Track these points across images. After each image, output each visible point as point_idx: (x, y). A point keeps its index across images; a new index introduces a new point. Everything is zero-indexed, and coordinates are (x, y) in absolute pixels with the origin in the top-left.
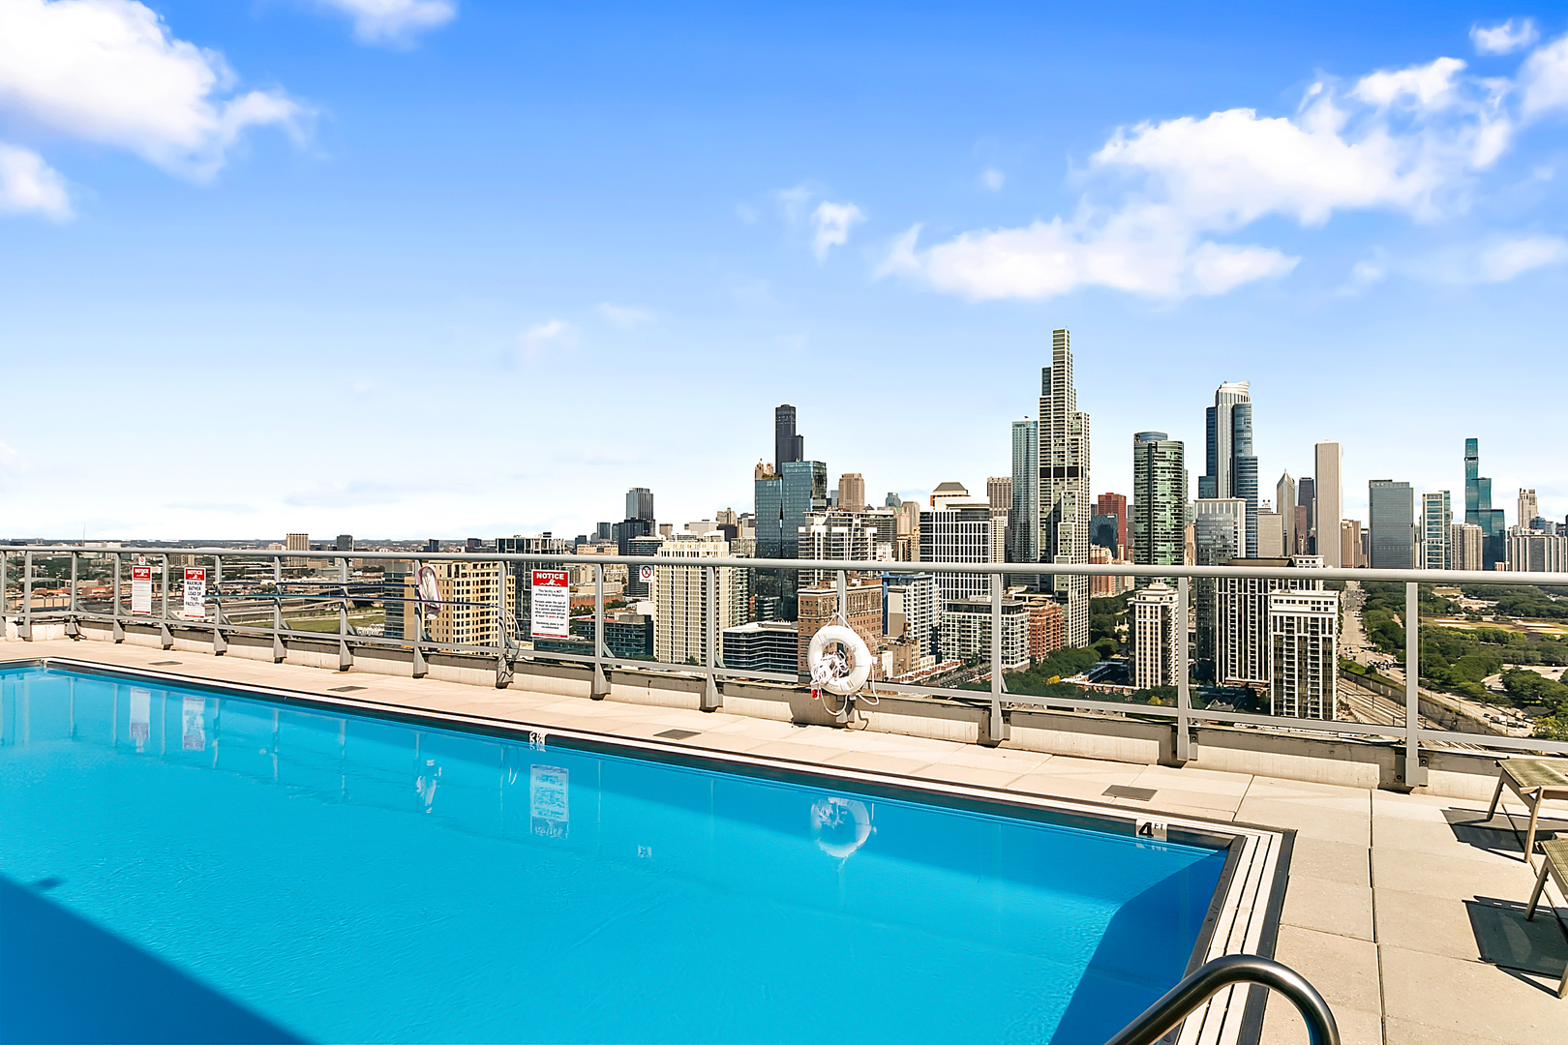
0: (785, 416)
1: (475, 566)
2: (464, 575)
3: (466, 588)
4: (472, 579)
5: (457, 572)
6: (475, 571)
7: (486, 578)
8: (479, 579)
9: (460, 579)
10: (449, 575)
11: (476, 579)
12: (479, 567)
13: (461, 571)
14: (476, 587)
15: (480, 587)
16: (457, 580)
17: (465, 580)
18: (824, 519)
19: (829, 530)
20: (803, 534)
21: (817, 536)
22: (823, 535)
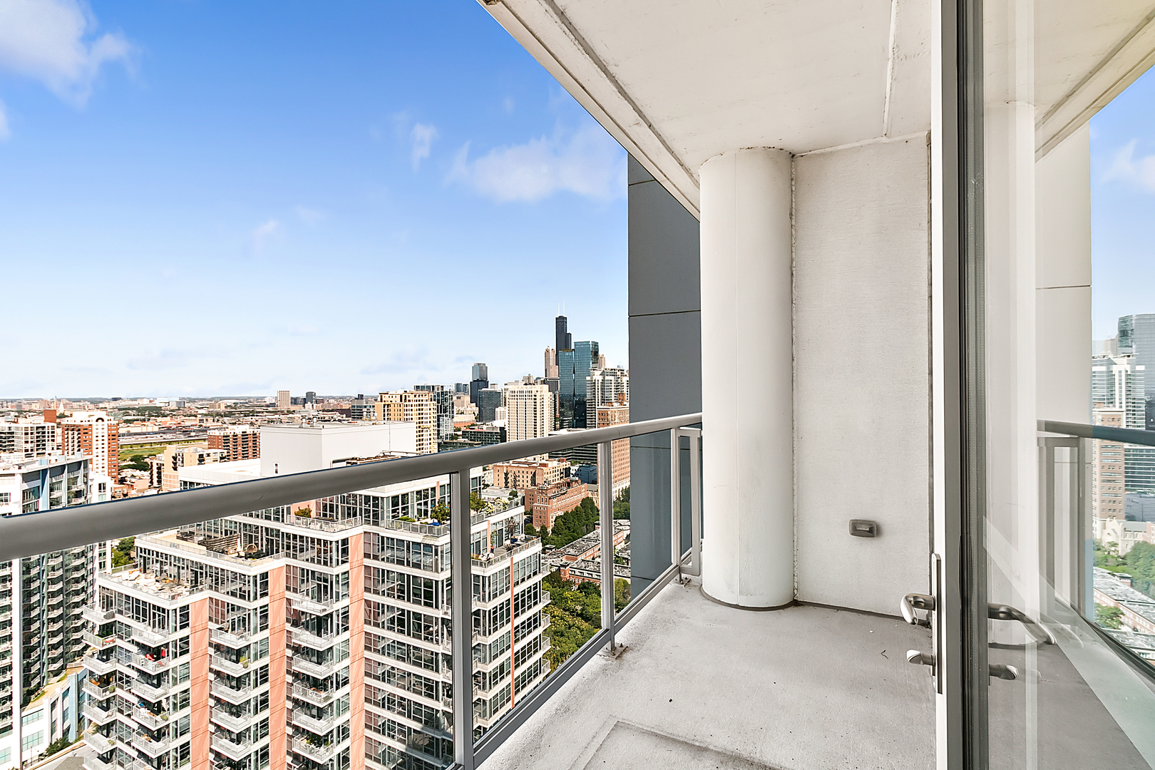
0: (561, 322)
1: (415, 396)
2: (409, 401)
3: (410, 408)
4: (413, 403)
5: (405, 399)
6: (415, 399)
7: (421, 403)
8: (418, 403)
9: (407, 403)
10: (401, 401)
11: (416, 403)
12: (417, 396)
13: (408, 399)
14: (416, 408)
15: (418, 408)
16: (405, 403)
17: (410, 403)
18: (600, 372)
19: (604, 378)
20: (589, 381)
21: (596, 382)
22: (600, 381)
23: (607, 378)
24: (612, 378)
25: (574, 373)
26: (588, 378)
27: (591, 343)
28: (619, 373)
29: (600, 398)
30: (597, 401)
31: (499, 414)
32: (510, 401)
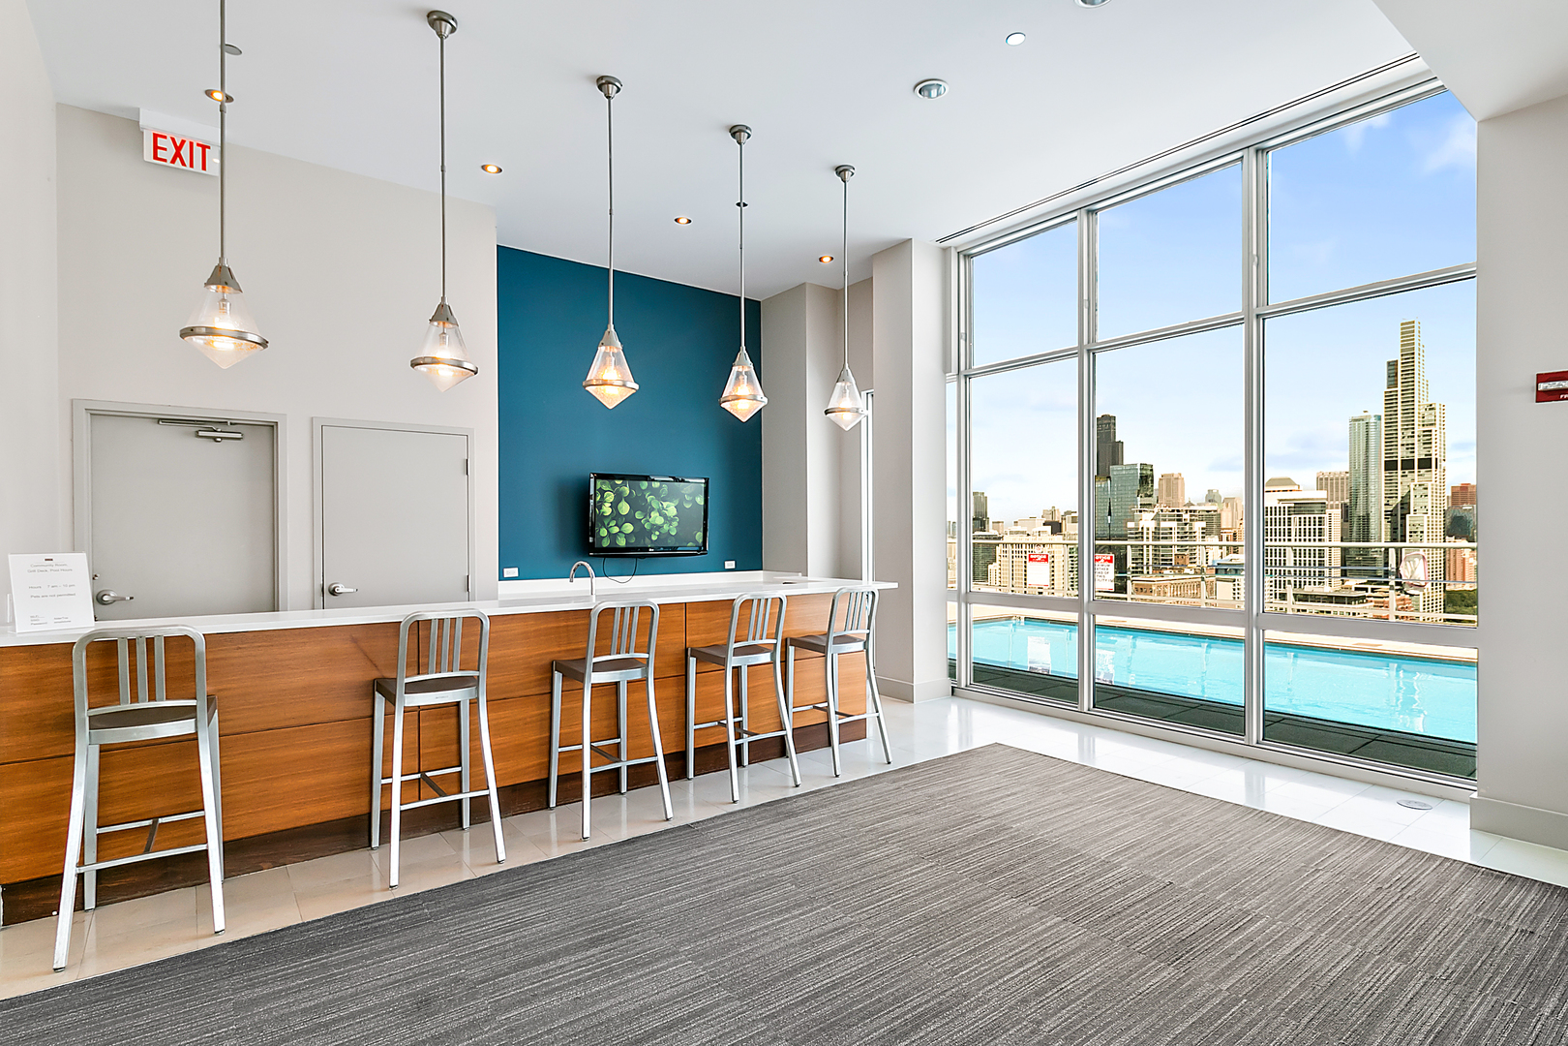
18: (1152, 515)
19: (1159, 524)
20: (1131, 529)
21: (1145, 531)
22: (1152, 529)
23: (1163, 525)
24: (1174, 524)
25: (1110, 514)
26: (1131, 525)
27: (1139, 467)
28: (1186, 516)
29: (1151, 557)
30: (1145, 562)
31: (993, 574)
32: (1002, 559)
